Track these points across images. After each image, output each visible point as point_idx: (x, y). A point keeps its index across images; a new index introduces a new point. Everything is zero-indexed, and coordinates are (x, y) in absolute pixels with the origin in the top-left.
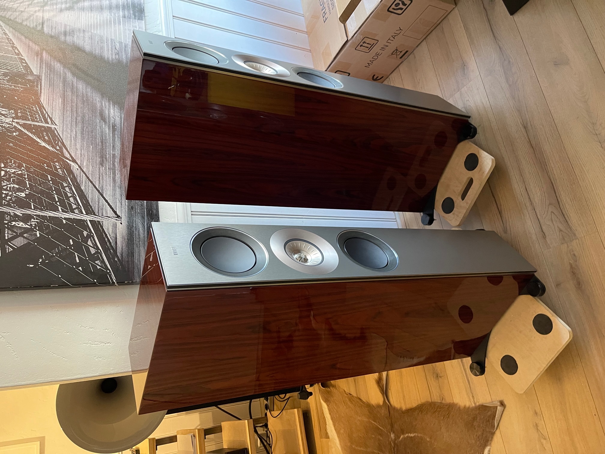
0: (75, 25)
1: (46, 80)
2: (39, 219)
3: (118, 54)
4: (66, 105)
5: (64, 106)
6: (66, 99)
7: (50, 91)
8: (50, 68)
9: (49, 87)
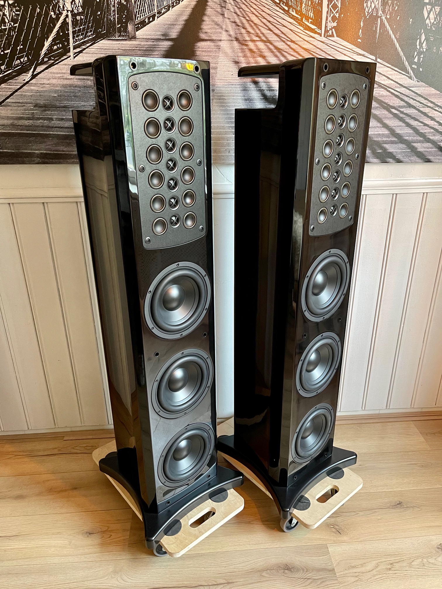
7: (118, 50)
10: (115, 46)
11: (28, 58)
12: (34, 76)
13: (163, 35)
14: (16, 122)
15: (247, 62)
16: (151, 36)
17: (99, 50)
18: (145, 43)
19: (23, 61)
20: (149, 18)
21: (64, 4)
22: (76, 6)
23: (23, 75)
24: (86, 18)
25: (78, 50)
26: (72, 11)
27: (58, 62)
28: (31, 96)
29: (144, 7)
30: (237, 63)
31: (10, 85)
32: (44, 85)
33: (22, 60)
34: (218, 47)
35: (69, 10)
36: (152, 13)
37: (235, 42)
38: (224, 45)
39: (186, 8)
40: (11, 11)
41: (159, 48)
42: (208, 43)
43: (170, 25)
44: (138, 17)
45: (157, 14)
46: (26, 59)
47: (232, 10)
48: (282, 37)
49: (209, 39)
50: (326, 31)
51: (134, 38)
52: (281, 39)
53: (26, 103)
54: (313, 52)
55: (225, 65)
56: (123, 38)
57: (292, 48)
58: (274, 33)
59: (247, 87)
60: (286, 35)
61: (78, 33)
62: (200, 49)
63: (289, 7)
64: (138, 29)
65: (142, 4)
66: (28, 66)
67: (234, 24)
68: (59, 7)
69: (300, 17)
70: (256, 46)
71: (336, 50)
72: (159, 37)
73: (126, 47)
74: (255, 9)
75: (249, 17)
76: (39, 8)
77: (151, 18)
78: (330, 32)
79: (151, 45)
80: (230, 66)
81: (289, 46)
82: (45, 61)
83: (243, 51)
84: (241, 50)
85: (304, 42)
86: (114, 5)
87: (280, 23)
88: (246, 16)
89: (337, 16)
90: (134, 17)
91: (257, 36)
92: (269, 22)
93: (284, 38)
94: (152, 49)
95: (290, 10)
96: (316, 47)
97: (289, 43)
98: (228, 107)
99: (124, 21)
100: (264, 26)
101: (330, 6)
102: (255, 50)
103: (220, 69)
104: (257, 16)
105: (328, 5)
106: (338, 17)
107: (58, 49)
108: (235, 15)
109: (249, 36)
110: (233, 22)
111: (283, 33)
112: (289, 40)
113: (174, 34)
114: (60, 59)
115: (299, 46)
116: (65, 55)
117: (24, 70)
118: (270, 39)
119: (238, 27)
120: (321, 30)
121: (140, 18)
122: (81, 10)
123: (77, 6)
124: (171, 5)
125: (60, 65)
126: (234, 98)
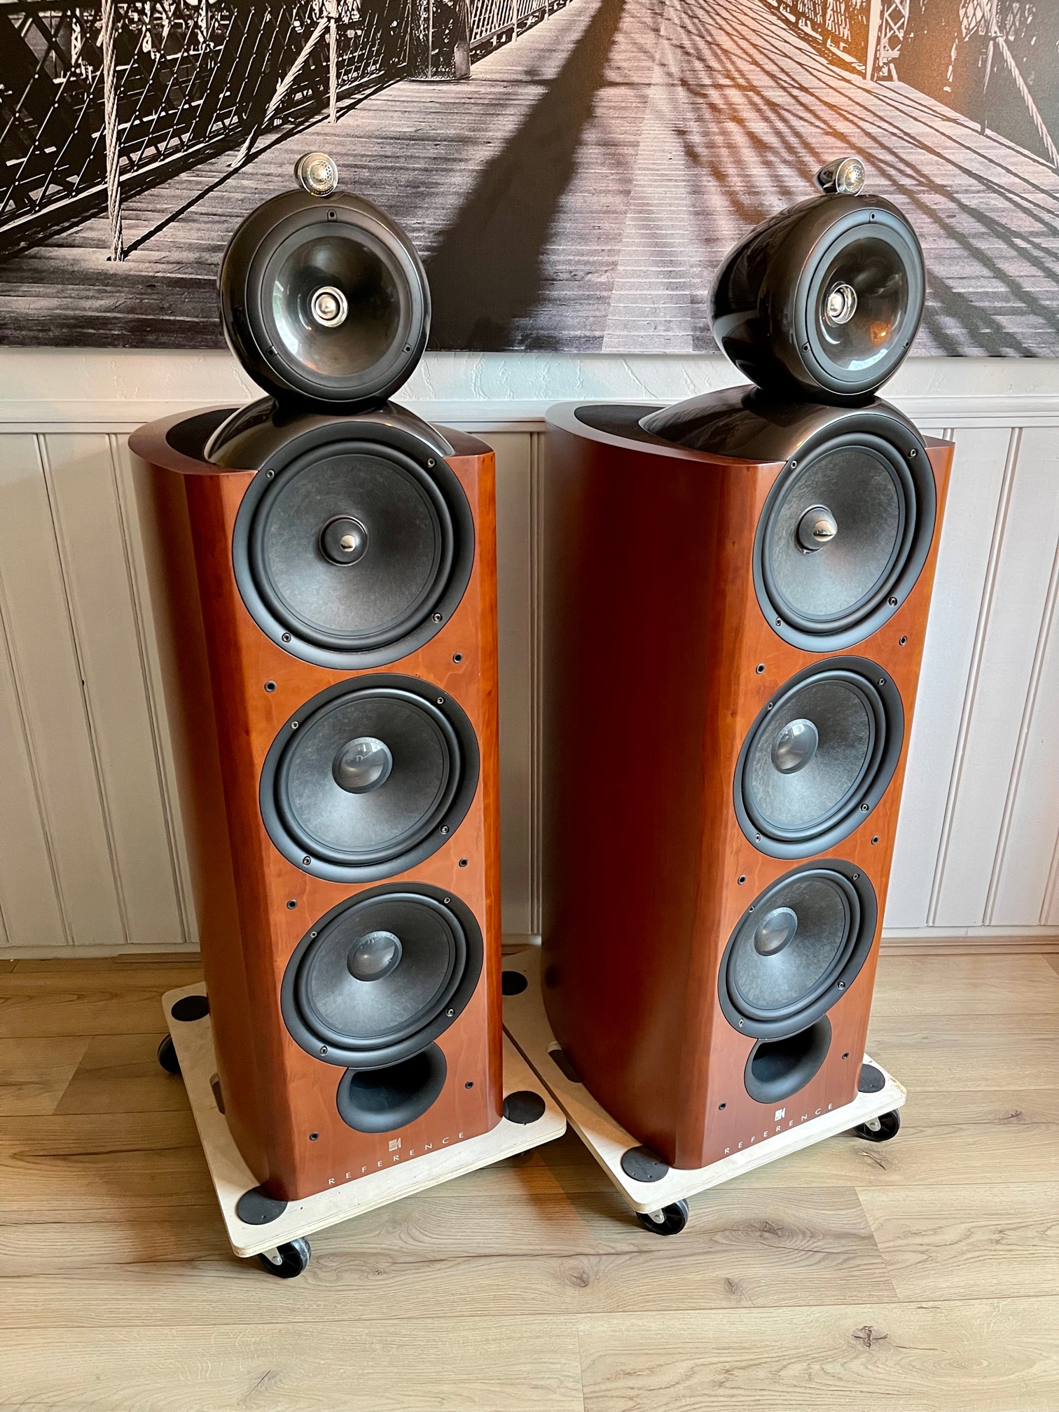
0: (639, 169)
1: (457, 96)
2: (93, 81)
3: (574, 277)
4: (396, 143)
5: (391, 138)
6: (413, 145)
7: (430, 104)
8: (498, 105)
9: (440, 103)
10: (425, 95)
11: (240, 118)
12: (249, 158)
13: (527, 73)
14: (206, 255)
15: (703, 132)
16: (501, 75)
17: (389, 103)
18: (489, 90)
19: (230, 125)
20: (499, 37)
21: (323, 4)
22: (348, 10)
23: (228, 155)
24: (367, 35)
25: (347, 102)
26: (338, 20)
27: (302, 127)
28: (242, 200)
29: (490, 13)
30: (681, 133)
31: (197, 176)
32: (270, 178)
33: (227, 122)
34: (644, 100)
35: (332, 18)
36: (505, 24)
37: (680, 89)
38: (657, 95)
39: (580, 16)
40: (212, 20)
41: (518, 100)
42: (622, 91)
43: (542, 50)
44: (476, 34)
45: (518, 28)
46: (235, 119)
47: (677, 21)
48: (781, 79)
49: (626, 81)
50: (877, 68)
51: (465, 77)
52: (778, 83)
53: (231, 216)
54: (846, 111)
55: (656, 138)
56: (443, 79)
57: (801, 104)
58: (763, 69)
59: (701, 186)
60: (789, 76)
61: (348, 66)
62: (605, 104)
63: (799, 15)
64: (475, 59)
65: (487, 6)
66: (239, 134)
67: (679, 51)
68: (312, 10)
69: (821, 38)
70: (725, 97)
71: (897, 109)
72: (519, 77)
73: (448, 97)
74: (725, 19)
75: (711, 35)
76: (269, 12)
77: (504, 36)
78: (885, 70)
79: (500, 93)
80: (667, 140)
81: (795, 97)
82: (275, 124)
83: (696, 108)
84: (691, 106)
85: (828, 90)
86: (428, 7)
87: (776, 48)
88: (705, 33)
89: (901, 35)
90: (468, 34)
91: (728, 76)
92: (755, 46)
93: (785, 81)
94: (502, 102)
95: (800, 21)
96: (853, 101)
97: (796, 92)
98: (657, 229)
99: (446, 41)
100: (744, 56)
101: (886, 15)
102: (722, 106)
103: (644, 146)
104: (728, 33)
105: (882, 13)
106: (902, 39)
107: (305, 99)
108: (682, 31)
109: (711, 77)
110: (676, 46)
111: (783, 70)
112: (796, 85)
113: (550, 70)
114: (306, 120)
115: (817, 98)
116: (318, 113)
117: (230, 143)
118: (755, 83)
119: (687, 58)
120: (865, 65)
121: (481, 35)
122: (356, 17)
123: (350, 9)
124: (547, 9)
125: (307, 134)
126: (672, 208)
